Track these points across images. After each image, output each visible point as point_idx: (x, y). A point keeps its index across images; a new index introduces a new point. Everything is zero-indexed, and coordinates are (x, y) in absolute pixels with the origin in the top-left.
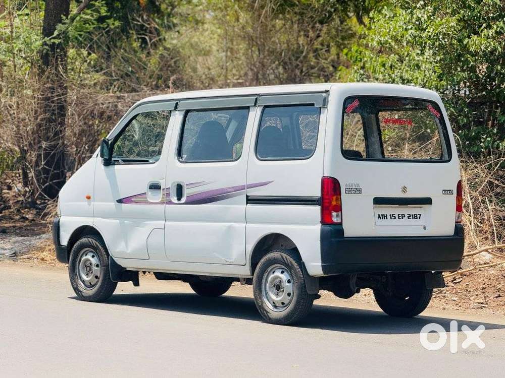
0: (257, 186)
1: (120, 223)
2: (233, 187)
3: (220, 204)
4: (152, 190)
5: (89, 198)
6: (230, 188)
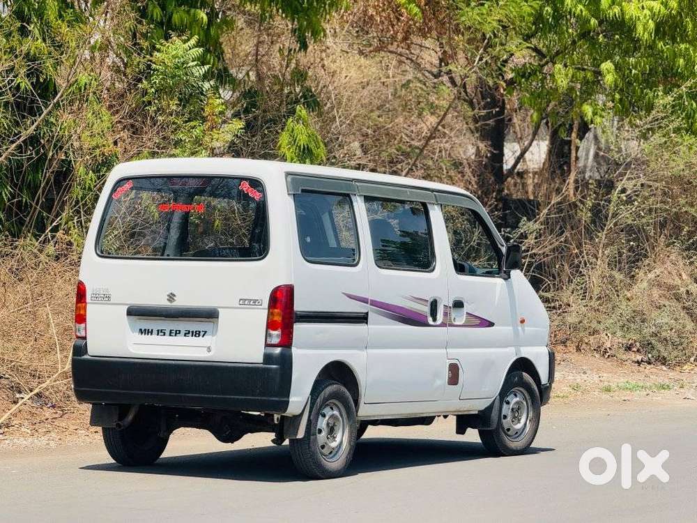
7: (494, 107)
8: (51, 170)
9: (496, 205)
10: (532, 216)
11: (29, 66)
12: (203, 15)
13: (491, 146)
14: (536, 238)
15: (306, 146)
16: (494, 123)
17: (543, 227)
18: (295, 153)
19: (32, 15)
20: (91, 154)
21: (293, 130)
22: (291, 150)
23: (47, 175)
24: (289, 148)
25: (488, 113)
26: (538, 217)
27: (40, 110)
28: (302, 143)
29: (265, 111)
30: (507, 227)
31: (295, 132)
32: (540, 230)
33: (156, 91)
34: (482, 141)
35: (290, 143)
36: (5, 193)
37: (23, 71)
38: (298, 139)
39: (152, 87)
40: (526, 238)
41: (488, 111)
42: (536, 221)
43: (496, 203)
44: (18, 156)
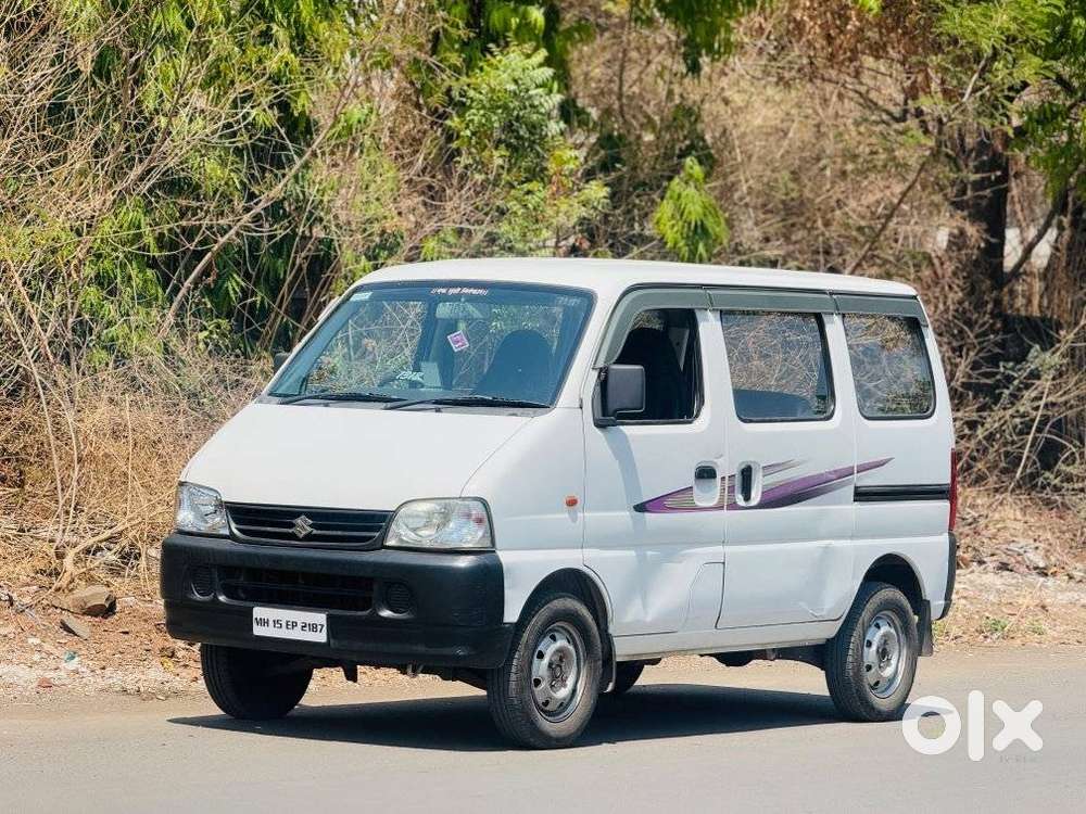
0: (871, 468)
1: (638, 555)
2: (835, 471)
3: (810, 505)
4: (702, 481)
5: (572, 503)
6: (830, 473)
7: (992, 170)
8: (303, 255)
9: (992, 325)
10: (1048, 343)
11: (276, 91)
12: (537, 15)
13: (986, 231)
14: (1054, 379)
15: (699, 223)
16: (991, 195)
17: (1065, 361)
18: (682, 234)
19: (277, 10)
20: (365, 230)
21: (679, 196)
22: (676, 229)
23: (298, 262)
24: (673, 226)
25: (983, 179)
26: (1058, 345)
27: (290, 161)
28: (693, 218)
29: (634, 168)
30: (1007, 361)
31: (683, 201)
32: (1061, 366)
33: (474, 134)
34: (973, 223)
35: (673, 217)
36: (234, 289)
37: (265, 101)
38: (686, 211)
39: (467, 127)
40: (1039, 378)
41: (984, 175)
42: (1054, 353)
43: (991, 321)
44: (256, 232)
